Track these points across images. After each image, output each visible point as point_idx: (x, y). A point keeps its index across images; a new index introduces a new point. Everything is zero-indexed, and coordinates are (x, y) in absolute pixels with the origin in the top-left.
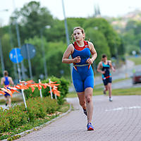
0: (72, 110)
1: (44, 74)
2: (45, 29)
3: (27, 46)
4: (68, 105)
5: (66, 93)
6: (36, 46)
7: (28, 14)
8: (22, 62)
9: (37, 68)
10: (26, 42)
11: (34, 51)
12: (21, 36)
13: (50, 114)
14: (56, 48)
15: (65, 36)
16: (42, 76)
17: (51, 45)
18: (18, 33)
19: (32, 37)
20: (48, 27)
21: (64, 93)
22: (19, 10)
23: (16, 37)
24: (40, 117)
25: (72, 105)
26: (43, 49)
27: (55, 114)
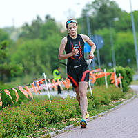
0: (136, 97)
2: (114, 21)
3: (96, 37)
4: (132, 92)
5: (131, 81)
6: (105, 37)
7: (99, 7)
10: (96, 32)
11: (102, 42)
12: (91, 27)
13: (114, 100)
15: (131, 28)
16: (110, 64)
18: (89, 25)
19: (102, 28)
20: (116, 19)
21: (128, 81)
22: (91, 3)
24: (105, 104)
25: (136, 92)
27: (119, 101)
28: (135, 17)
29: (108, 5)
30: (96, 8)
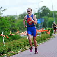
1: (47, 27)
3: (42, 19)
4: (53, 36)
6: (45, 19)
7: (43, 9)
8: (41, 23)
9: (45, 25)
10: (42, 17)
11: (44, 20)
13: (48, 38)
14: (51, 19)
15: (53, 16)
16: (46, 27)
17: (49, 18)
18: (40, 15)
19: (44, 16)
20: (48, 13)
21: (52, 32)
22: (40, 8)
23: (39, 16)
24: (45, 39)
26: (47, 20)
28: (54, 13)
29: (46, 9)
30: (42, 10)
